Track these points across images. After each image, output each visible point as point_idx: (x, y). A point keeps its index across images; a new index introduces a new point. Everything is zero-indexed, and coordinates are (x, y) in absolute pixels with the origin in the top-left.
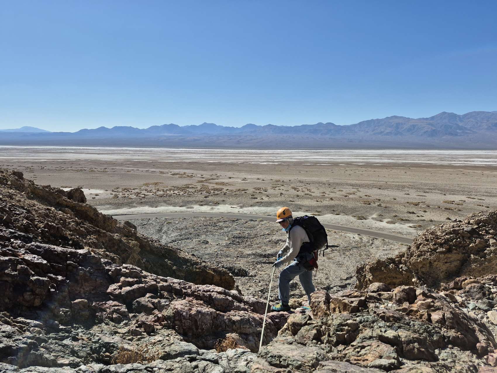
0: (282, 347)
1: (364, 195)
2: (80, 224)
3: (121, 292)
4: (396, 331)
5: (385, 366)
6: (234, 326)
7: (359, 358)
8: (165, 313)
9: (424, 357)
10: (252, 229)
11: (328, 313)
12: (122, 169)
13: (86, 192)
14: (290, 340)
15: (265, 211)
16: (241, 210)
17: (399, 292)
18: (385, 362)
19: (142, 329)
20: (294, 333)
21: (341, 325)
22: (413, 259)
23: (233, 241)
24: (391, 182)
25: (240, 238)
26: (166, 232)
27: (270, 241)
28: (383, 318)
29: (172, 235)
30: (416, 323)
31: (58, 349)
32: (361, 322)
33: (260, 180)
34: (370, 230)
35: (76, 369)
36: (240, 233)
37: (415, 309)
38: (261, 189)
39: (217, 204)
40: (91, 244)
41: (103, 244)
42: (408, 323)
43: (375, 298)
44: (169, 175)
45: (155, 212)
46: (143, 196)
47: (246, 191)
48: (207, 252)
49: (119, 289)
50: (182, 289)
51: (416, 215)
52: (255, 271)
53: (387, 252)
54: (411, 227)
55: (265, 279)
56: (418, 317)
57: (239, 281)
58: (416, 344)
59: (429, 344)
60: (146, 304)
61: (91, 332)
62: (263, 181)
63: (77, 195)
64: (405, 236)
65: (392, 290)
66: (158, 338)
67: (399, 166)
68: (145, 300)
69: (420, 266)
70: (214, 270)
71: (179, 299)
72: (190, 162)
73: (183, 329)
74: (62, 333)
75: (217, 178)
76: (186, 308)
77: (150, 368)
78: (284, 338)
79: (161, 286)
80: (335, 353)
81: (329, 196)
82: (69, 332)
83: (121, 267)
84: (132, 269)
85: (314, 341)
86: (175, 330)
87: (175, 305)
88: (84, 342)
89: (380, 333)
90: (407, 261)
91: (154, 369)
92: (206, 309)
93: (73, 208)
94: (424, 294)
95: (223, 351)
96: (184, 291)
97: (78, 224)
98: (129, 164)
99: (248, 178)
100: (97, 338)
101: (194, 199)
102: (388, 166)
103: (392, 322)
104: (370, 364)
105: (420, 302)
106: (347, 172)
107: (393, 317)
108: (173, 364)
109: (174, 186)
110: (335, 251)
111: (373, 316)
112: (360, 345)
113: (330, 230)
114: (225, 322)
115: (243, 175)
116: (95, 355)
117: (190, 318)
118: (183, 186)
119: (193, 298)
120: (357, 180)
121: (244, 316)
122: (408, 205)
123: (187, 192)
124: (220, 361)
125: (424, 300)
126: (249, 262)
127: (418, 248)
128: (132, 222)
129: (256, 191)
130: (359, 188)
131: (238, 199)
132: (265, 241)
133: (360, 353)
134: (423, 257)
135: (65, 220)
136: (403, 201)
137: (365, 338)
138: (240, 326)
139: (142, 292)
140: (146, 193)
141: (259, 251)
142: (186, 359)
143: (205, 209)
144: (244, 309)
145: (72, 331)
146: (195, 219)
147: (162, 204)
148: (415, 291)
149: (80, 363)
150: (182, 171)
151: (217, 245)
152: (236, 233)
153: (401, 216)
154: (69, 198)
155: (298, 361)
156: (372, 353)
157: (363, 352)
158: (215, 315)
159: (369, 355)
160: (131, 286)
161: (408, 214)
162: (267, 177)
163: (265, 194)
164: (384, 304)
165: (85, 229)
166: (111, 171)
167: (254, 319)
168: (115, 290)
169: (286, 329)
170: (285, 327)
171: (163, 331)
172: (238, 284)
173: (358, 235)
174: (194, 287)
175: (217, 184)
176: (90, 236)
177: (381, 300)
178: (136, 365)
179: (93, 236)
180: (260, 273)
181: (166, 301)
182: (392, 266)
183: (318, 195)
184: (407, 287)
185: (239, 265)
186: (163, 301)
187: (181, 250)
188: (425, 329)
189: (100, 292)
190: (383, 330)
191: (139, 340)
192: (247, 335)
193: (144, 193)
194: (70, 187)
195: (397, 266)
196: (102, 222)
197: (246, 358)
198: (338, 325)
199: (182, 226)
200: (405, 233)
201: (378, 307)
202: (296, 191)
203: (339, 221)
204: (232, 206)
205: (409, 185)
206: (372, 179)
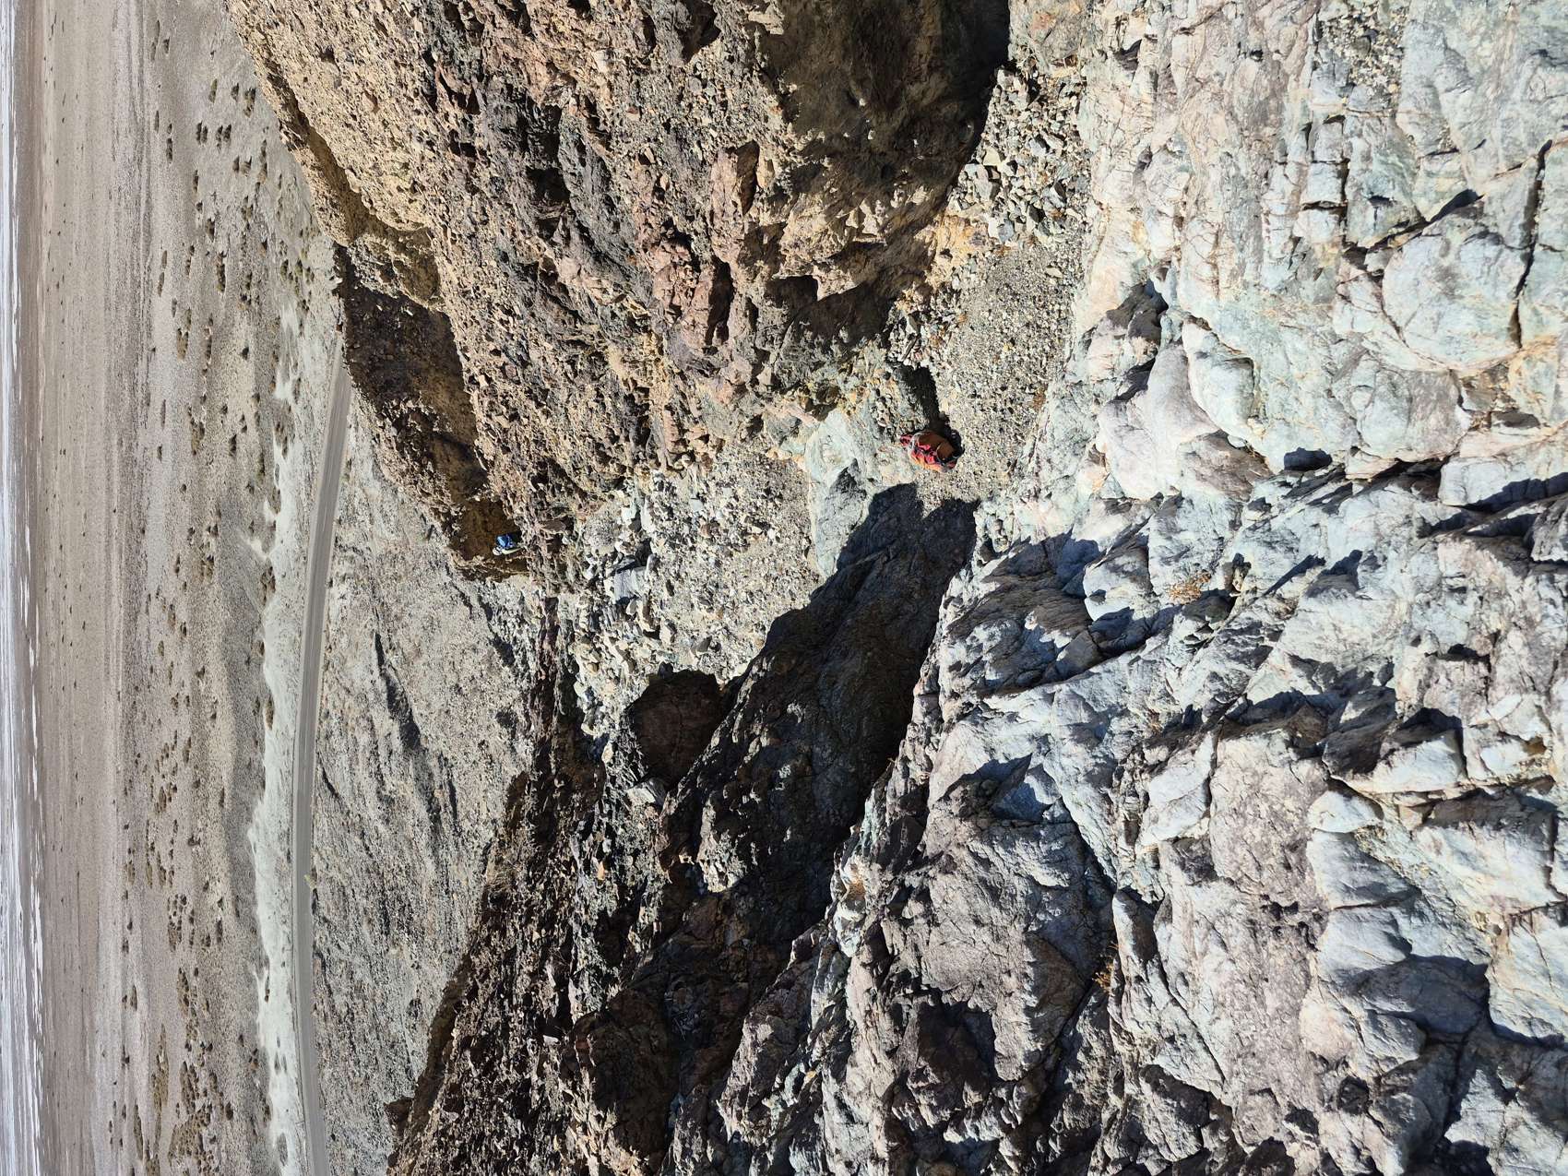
1: (173, 577)
15: (270, 876)
16: (277, 958)
23: (400, 927)
24: (110, 497)
25: (385, 915)
27: (387, 821)
33: (130, 938)
34: (310, 557)
36: (370, 921)
38: (175, 920)
39: (256, 1059)
47: (190, 973)
51: (241, 436)
54: (285, 451)
62: (136, 925)
64: (320, 468)
67: (32, 473)
75: (129, 1113)
81: (187, 683)
101: (241, 1157)
102: (34, 506)
106: (70, 638)
113: (322, 663)
115: (108, 1011)
120: (108, 600)
122: (202, 453)
129: (186, 938)
130: (145, 593)
131: (225, 989)
132: (387, 836)
134: (443, 489)
136: (189, 466)
143: (282, 1092)
151: (418, 968)
152: (369, 934)
153: (247, 474)
161: (240, 455)
162: (114, 914)
163: (200, 899)
173: (331, 585)
183: (186, 717)
185: (471, 878)
200: (308, 467)
202: (176, 796)
203: (286, 642)
204: (262, 994)
205: (120, 443)
206: (99, 555)
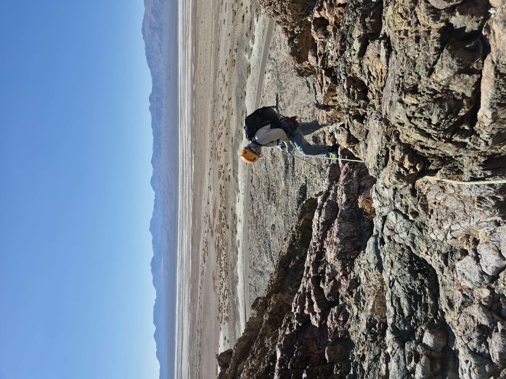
0: (369, 155)
1: (225, 66)
2: (253, 354)
3: (319, 313)
4: (354, 40)
5: (387, 52)
6: (352, 200)
7: (380, 78)
8: (339, 268)
9: (378, 12)
10: (260, 181)
11: (337, 107)
12: (199, 314)
13: (222, 350)
14: (363, 145)
15: (242, 167)
16: (241, 191)
17: (317, 35)
18: (383, 51)
19: (354, 291)
20: (357, 141)
21: (348, 95)
22: (289, 19)
23: (272, 200)
24: (212, 38)
25: (269, 193)
26: (263, 267)
27: (272, 163)
28: (342, 52)
29: (266, 261)
30: (347, 19)
31: (372, 375)
32: (346, 75)
33: (211, 172)
34: (261, 62)
35: (391, 356)
36: (265, 193)
37: (334, 20)
38: (220, 171)
39: (235, 216)
40: (273, 343)
41: (274, 330)
42: (347, 27)
43: (323, 59)
44: (205, 266)
45: (243, 279)
46: (226, 291)
47: (222, 187)
48: (283, 225)
49: (316, 315)
50: (316, 251)
51: (246, 14)
52: (302, 178)
53: (283, 46)
54: (257, 20)
55: (309, 168)
56: (342, 17)
57: (311, 194)
58: (367, 20)
59: (366, 7)
60: (330, 287)
61: (356, 342)
62: (212, 169)
63: (224, 359)
64: (267, 27)
65: (316, 42)
66: (362, 276)
67: (195, 29)
68: (326, 289)
69: (296, 12)
70: (300, 218)
71: (326, 255)
72: (192, 245)
73: (354, 250)
74: (357, 371)
75: (208, 216)
76: (334, 248)
77: (390, 284)
78: (362, 151)
79: (313, 273)
80: (375, 102)
81: (227, 102)
82: (356, 364)
83: (295, 313)
84: (296, 303)
85: (364, 122)
86: (354, 259)
87: (332, 259)
88: (366, 349)
89: (356, 56)
90: (291, 25)
91: (391, 279)
92: (335, 228)
93: (238, 363)
94: (319, 10)
95: (375, 212)
96: (318, 250)
97: (254, 357)
98: (194, 307)
99: (209, 183)
100: (362, 336)
101: (230, 240)
102: (195, 40)
103: (345, 43)
104: (385, 67)
105: (327, 14)
106: (202, 83)
107: (341, 42)
108: (387, 261)
109: (216, 260)
110: (282, 97)
111: (340, 62)
112: (367, 76)
113: (261, 102)
114: (348, 209)
115: (206, 189)
116: (378, 338)
117: (343, 243)
118: (217, 251)
119: (325, 240)
120: (210, 72)
121: (342, 191)
122: (235, 22)
123: (223, 247)
124: (384, 214)
125: (325, 10)
126: (293, 184)
127: (278, 14)
128: (252, 302)
129: (222, 177)
130: (218, 70)
131: (230, 195)
132: (272, 167)
133: (375, 76)
134: (287, 9)
135: (250, 370)
136: (231, 27)
137: (361, 71)
138: (352, 194)
139: (319, 292)
140: (224, 288)
141: (282, 174)
142: (382, 248)
143: (240, 228)
144: (336, 190)
145: (356, 361)
146: (250, 238)
147: (234, 272)
148: (316, 18)
149: (385, 353)
150: (201, 252)
151: (276, 215)
152: (264, 197)
153: (246, 29)
154: (228, 367)
155: (382, 138)
156: (375, 64)
157: (374, 74)
158: (341, 219)
159: (377, 67)
160: (313, 303)
161: (245, 22)
162: (208, 165)
163: (225, 168)
164: (329, 51)
165: (259, 349)
166: (201, 325)
167: (345, 180)
168: (316, 319)
169: (354, 149)
170: (351, 150)
171: (355, 271)
172: (314, 194)
173: (266, 73)
174: (314, 240)
175: (214, 217)
176: (266, 343)
177: (325, 54)
178: (388, 298)
179: (266, 341)
180: (303, 173)
181: (328, 268)
182: (296, 41)
183: (226, 113)
184: (313, 27)
185: (295, 193)
186: (328, 271)
187: (281, 252)
188: (353, 11)
189: (319, 334)
190: (353, 52)
191: (364, 294)
192: (360, 187)
193: (224, 290)
194: (217, 366)
195: (295, 36)
196: (252, 332)
197: (381, 189)
198: (348, 98)
199: (257, 251)
200: (264, 26)
201: (332, 57)
202: (222, 136)
203: (252, 93)
204: (237, 200)
205: (215, 19)
206: (209, 57)
